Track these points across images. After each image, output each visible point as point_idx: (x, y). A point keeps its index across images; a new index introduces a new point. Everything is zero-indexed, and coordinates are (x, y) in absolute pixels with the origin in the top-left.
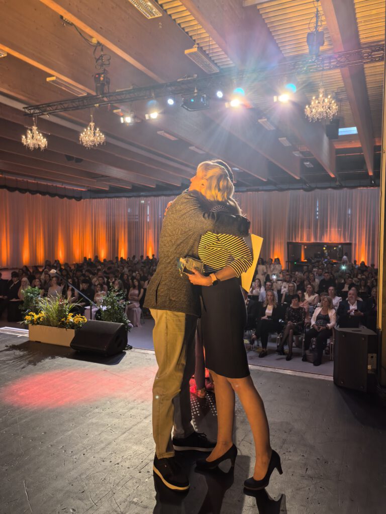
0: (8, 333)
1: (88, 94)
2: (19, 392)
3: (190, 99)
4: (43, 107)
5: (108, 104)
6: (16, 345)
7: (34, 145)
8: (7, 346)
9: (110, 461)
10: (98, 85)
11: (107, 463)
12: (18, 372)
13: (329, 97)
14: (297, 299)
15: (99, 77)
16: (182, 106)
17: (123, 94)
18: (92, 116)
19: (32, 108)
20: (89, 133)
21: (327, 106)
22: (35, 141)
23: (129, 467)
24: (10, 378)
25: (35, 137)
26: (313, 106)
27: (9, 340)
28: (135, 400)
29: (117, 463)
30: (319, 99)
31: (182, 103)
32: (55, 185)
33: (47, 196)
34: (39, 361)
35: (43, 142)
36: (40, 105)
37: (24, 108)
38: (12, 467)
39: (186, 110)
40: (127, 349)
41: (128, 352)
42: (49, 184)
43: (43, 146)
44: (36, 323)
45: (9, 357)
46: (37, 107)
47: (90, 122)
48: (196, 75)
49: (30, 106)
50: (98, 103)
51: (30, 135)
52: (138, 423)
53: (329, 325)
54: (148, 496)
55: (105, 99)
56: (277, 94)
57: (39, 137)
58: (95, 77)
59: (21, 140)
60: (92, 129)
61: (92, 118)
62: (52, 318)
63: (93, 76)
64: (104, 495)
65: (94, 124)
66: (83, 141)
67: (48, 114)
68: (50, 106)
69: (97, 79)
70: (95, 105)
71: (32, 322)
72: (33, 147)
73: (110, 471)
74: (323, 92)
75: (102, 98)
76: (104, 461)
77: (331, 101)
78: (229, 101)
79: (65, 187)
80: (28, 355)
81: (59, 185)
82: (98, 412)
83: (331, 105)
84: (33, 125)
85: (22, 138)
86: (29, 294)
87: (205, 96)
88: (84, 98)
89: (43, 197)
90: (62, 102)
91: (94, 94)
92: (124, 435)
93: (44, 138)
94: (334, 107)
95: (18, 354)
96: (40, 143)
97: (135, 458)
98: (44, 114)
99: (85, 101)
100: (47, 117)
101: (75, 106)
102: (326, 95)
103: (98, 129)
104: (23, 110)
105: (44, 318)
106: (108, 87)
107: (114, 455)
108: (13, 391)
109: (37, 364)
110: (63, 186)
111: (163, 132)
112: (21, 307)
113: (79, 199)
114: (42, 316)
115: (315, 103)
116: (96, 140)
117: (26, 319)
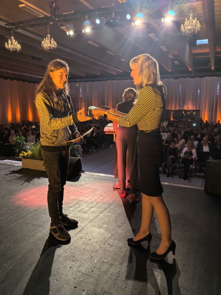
0: (9, 164)
1: (45, 15)
2: (23, 199)
3: (110, 20)
4: (17, 24)
5: (58, 22)
6: (15, 170)
7: (13, 48)
8: (10, 171)
9: (86, 238)
10: (52, 10)
11: (84, 239)
12: (20, 186)
13: (196, 19)
14: (174, 142)
15: (53, 4)
16: (105, 24)
17: (67, 16)
18: (48, 30)
19: (10, 25)
20: (47, 41)
21: (194, 25)
22: (13, 46)
23: (97, 241)
24: (16, 190)
25: (13, 43)
26: (186, 25)
27: (10, 168)
28: (92, 202)
29: (90, 239)
30: (190, 20)
31: (105, 23)
32: (24, 74)
33: (21, 82)
34: (31, 180)
35: (18, 47)
36: (15, 23)
37: (5, 25)
38: (28, 243)
39: (107, 28)
40: (82, 173)
41: (82, 174)
42: (21, 74)
43: (19, 49)
44: (26, 158)
45: (12, 178)
46: (13, 24)
47: (48, 34)
48: (114, 4)
49: (9, 24)
50: (52, 22)
51: (10, 42)
52: (97, 216)
53: (193, 157)
54: (112, 258)
55: (57, 19)
56: (164, 17)
58: (50, 4)
59: (5, 45)
60: (49, 39)
61: (49, 32)
62: (36, 155)
63: (48, 4)
64: (86, 258)
65: (50, 35)
66: (44, 47)
67: (20, 29)
68: (22, 23)
69: (51, 6)
70: (50, 23)
71: (24, 157)
72: (12, 50)
73: (87, 244)
74: (192, 16)
75: (54, 18)
76: (82, 238)
77: (197, 22)
78: (134, 22)
79: (31, 77)
80: (24, 176)
81: (27, 75)
82: (72, 210)
83: (197, 24)
84: (11, 36)
85: (5, 44)
86: (18, 140)
87: (119, 18)
88: (42, 18)
89: (18, 82)
90: (29, 21)
91: (49, 15)
92: (90, 223)
93: (19, 44)
94: (199, 26)
95: (17, 176)
96: (17, 48)
97: (99, 236)
98: (18, 29)
99: (43, 20)
100: (20, 31)
101: (38, 23)
102: (194, 18)
103: (53, 39)
104: (5, 26)
105: (31, 155)
106: (58, 11)
107: (87, 235)
108: (20, 198)
109: (31, 182)
110: (30, 75)
111: (91, 41)
112: (14, 148)
114: (30, 154)
115: (187, 23)
116: (51, 46)
117: (20, 156)
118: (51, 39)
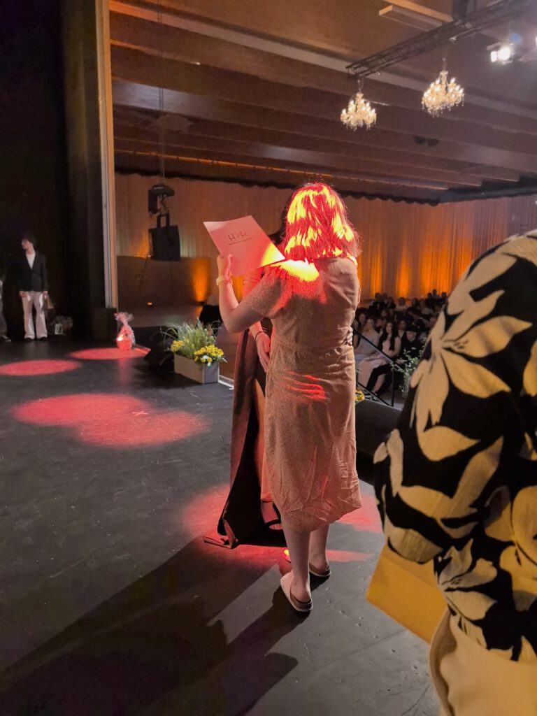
4: (373, 60)
5: (471, 32)
17: (499, 9)
18: (444, 59)
19: (358, 65)
20: (438, 89)
35: (370, 116)
36: (369, 58)
43: (370, 122)
46: (364, 63)
47: (441, 70)
49: (354, 64)
51: (352, 108)
57: (364, 108)
59: (340, 117)
60: (444, 82)
61: (445, 63)
65: (447, 73)
66: (427, 106)
70: (451, 39)
93: (372, 109)
96: (366, 118)
99: (435, 37)
101: (420, 47)
103: (453, 80)
110: (413, 185)
113: (434, 202)
118: (449, 82)
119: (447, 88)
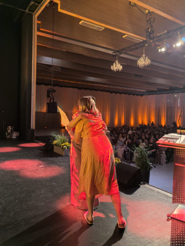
1: (143, 40)
4: (121, 51)
10: (148, 34)
15: (148, 29)
20: (142, 60)
22: (117, 68)
36: (120, 50)
37: (113, 53)
41: (141, 186)
46: (118, 51)
47: (143, 54)
49: (115, 51)
50: (146, 44)
51: (114, 65)
57: (118, 65)
59: (111, 68)
61: (144, 52)
63: (145, 30)
65: (145, 55)
66: (139, 65)
67: (123, 54)
68: (124, 50)
69: (147, 31)
72: (116, 70)
75: (149, 41)
79: (135, 90)
84: (116, 60)
88: (141, 42)
90: (129, 47)
91: (145, 39)
93: (121, 66)
96: (119, 68)
99: (141, 44)
100: (122, 55)
101: (136, 47)
103: (147, 58)
104: (112, 54)
113: (142, 95)
116: (145, 63)
118: (145, 58)
119: (145, 60)
